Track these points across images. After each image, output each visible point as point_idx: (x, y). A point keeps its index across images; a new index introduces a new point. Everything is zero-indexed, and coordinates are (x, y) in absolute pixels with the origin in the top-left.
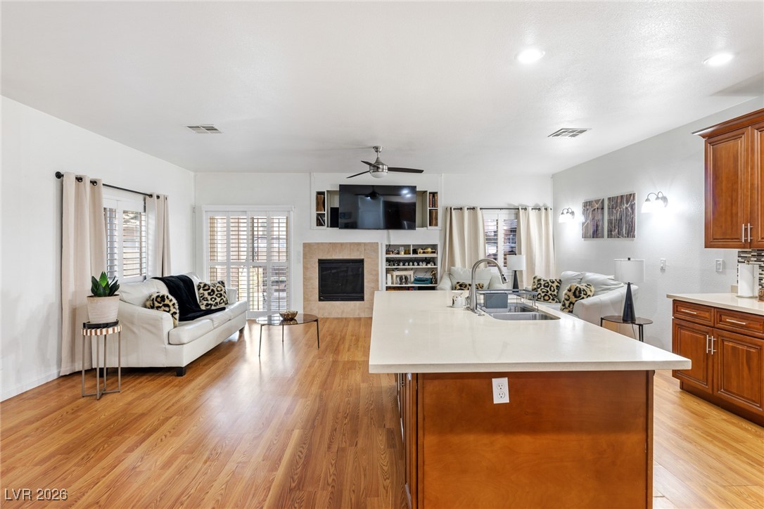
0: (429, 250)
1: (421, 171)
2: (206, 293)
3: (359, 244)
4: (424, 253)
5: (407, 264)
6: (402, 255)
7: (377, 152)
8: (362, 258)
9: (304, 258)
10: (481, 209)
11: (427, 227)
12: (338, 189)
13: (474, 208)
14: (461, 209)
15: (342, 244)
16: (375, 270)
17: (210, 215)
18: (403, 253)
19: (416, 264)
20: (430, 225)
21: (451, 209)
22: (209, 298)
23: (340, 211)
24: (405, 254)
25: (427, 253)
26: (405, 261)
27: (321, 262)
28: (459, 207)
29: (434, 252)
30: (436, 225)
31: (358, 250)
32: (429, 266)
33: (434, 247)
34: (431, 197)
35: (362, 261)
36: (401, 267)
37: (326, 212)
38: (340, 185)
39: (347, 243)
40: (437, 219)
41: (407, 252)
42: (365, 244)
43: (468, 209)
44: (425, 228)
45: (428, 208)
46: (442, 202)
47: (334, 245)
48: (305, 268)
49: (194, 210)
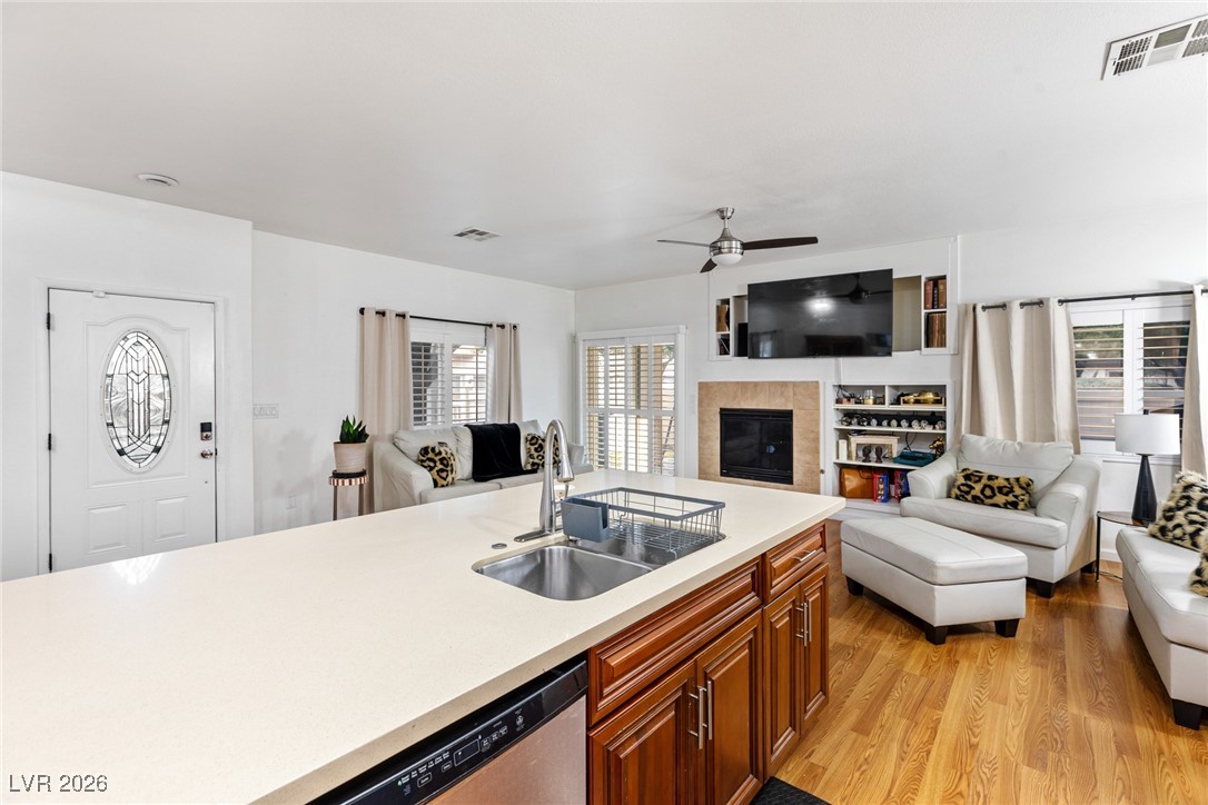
0: (930, 396)
1: (813, 240)
2: (533, 448)
3: (784, 384)
4: (917, 402)
5: (885, 423)
6: (869, 405)
7: (723, 218)
8: (789, 408)
9: (700, 404)
10: (1061, 302)
11: (920, 349)
12: (746, 293)
13: (1040, 303)
14: (1004, 306)
15: (756, 384)
16: (813, 432)
17: (588, 345)
18: (871, 401)
19: (904, 423)
20: (928, 345)
21: (974, 308)
22: (536, 455)
23: (750, 331)
24: (875, 403)
25: (925, 402)
26: (881, 417)
27: (725, 413)
28: (999, 302)
29: (938, 402)
30: (942, 344)
31: (782, 394)
32: (929, 429)
33: (939, 391)
34: (930, 288)
35: (788, 415)
36: (874, 427)
37: (731, 332)
38: (749, 286)
39: (763, 382)
40: (943, 331)
41: (879, 400)
42: (795, 384)
43: (1022, 305)
44: (917, 352)
45: (923, 312)
46: (957, 295)
47: (744, 386)
48: (701, 422)
49: (574, 340)
